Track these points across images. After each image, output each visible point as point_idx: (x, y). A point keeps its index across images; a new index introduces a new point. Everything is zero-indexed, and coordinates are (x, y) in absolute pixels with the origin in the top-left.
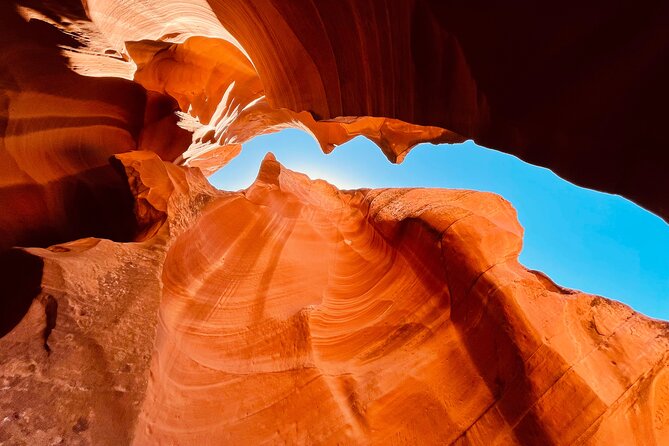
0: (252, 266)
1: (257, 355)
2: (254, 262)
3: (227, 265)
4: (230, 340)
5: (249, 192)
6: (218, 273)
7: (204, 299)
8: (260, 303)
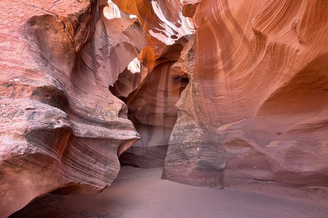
0: (230, 34)
1: (258, 57)
2: (229, 32)
3: (222, 47)
4: (247, 62)
5: (196, 26)
6: (222, 53)
7: (227, 63)
8: (245, 39)
